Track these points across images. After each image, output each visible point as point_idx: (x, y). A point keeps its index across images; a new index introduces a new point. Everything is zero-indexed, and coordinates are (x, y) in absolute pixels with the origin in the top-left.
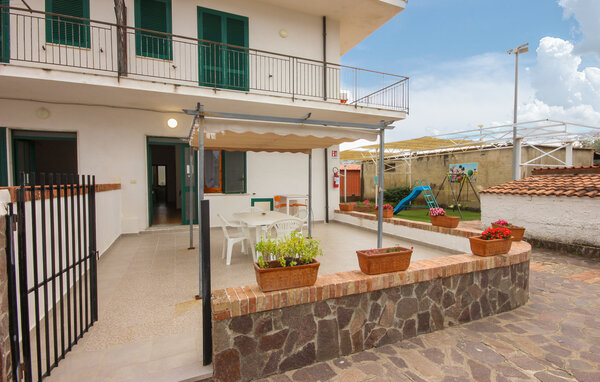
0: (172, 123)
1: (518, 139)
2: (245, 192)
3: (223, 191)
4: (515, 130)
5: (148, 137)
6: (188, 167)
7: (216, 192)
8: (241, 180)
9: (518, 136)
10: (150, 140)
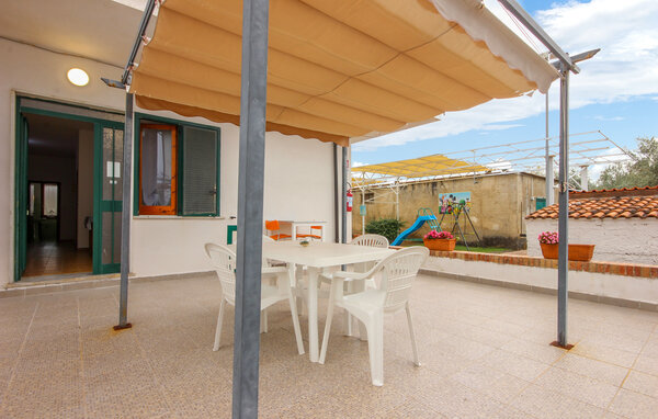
0: (78, 77)
1: (551, 157)
2: (218, 214)
3: (179, 211)
4: (547, 147)
5: (19, 98)
6: (109, 164)
7: (164, 212)
8: (212, 193)
9: (550, 154)
10: (24, 103)
